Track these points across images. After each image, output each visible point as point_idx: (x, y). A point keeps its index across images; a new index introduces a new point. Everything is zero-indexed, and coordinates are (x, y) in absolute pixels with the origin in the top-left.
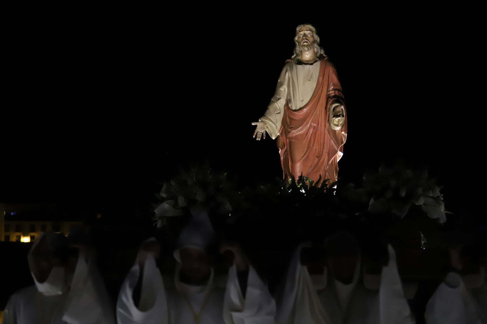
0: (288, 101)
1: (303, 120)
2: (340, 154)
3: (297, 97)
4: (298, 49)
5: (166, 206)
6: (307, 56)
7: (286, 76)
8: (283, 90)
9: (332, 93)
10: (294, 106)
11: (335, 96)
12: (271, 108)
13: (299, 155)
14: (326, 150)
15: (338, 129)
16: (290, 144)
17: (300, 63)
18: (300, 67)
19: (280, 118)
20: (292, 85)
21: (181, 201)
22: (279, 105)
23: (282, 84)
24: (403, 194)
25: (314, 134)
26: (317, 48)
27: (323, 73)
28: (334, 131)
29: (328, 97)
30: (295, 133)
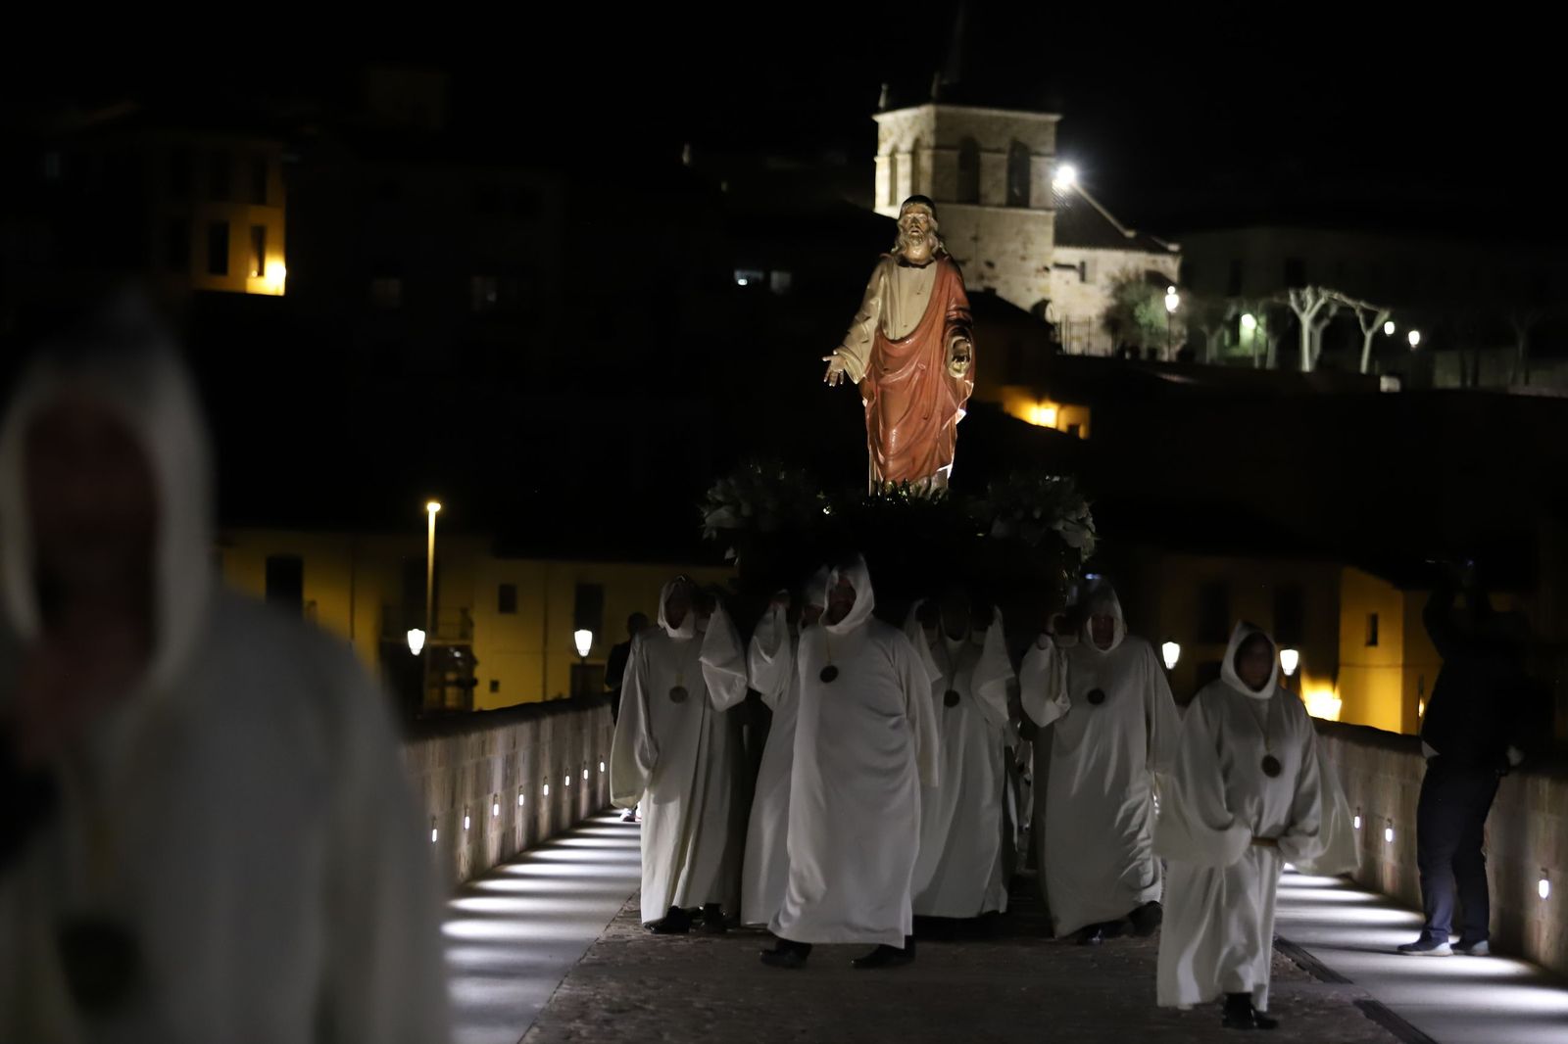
0: (882, 325)
1: (905, 360)
2: (961, 414)
3: (898, 318)
4: (902, 238)
5: (723, 513)
6: (917, 252)
7: (881, 281)
8: (876, 304)
9: (954, 315)
10: (893, 333)
11: (958, 321)
12: (854, 332)
13: (896, 414)
14: (938, 408)
15: (959, 376)
16: (883, 393)
17: (905, 262)
18: (904, 270)
19: (867, 349)
20: (890, 297)
21: (746, 511)
22: (869, 327)
23: (873, 295)
24: (1037, 514)
25: (922, 381)
26: (932, 239)
27: (940, 284)
28: (954, 379)
29: (947, 322)
30: (892, 378)
